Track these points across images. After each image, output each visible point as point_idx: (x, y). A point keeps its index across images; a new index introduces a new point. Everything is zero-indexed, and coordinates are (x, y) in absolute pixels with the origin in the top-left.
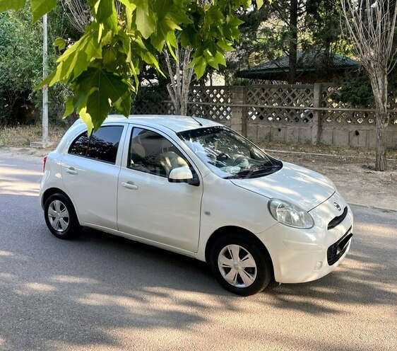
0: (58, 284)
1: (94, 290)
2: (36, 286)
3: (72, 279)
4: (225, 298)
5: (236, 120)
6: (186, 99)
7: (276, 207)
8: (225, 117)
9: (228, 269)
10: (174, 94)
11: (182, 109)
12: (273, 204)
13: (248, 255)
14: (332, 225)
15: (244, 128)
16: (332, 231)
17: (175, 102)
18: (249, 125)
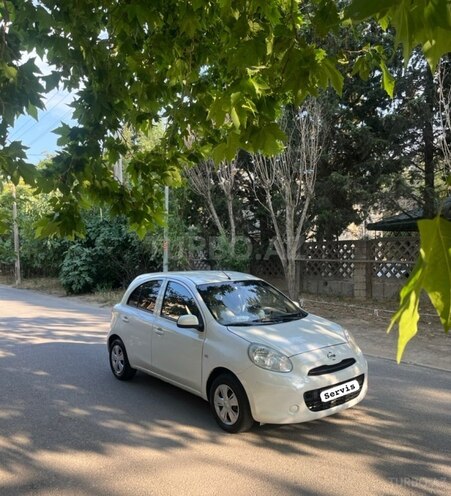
0: (93, 411)
1: (115, 417)
2: (78, 411)
3: (109, 410)
4: (214, 433)
5: (359, 277)
6: (293, 256)
7: (254, 351)
8: (349, 275)
9: (221, 408)
10: (281, 250)
11: (290, 267)
12: (252, 348)
13: (233, 394)
14: (316, 372)
15: (369, 287)
16: (314, 378)
17: (282, 258)
18: (375, 283)
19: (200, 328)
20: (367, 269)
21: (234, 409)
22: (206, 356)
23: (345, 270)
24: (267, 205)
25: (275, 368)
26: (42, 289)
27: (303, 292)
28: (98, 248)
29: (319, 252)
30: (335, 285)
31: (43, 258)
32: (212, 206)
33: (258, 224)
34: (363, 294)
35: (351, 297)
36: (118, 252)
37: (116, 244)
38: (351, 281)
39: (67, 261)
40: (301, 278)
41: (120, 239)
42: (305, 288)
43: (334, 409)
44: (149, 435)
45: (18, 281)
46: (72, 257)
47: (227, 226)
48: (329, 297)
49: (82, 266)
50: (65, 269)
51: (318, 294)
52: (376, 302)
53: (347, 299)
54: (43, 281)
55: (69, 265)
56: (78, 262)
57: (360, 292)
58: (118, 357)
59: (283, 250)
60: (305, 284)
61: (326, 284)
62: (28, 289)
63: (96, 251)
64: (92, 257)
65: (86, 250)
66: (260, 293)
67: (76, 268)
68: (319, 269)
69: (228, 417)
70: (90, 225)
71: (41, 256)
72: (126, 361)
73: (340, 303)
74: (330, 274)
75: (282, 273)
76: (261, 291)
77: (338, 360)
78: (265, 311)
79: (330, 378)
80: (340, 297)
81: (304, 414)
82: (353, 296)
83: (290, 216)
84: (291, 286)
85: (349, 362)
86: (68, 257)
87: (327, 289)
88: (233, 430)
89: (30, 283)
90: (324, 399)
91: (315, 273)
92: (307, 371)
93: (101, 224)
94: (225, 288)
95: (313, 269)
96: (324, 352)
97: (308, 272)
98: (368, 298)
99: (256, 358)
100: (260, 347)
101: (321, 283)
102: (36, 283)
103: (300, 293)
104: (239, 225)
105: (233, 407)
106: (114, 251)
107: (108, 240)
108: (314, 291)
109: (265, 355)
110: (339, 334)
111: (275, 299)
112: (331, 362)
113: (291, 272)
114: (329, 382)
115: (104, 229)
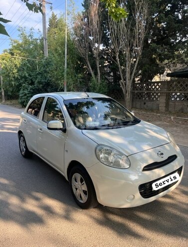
5: (162, 101)
6: (129, 88)
7: (100, 150)
8: (157, 99)
9: (76, 189)
10: (123, 86)
11: (127, 94)
12: (99, 148)
13: (84, 182)
14: (149, 168)
15: (167, 105)
16: (147, 173)
17: (124, 90)
18: (171, 103)
19: (64, 130)
20: (166, 96)
21: (85, 192)
22: (67, 151)
23: (155, 97)
24: (116, 61)
25: (117, 165)
26: (13, 105)
27: (133, 107)
28: (35, 85)
29: (142, 87)
30: (149, 104)
31: (11, 90)
32: (88, 63)
33: (112, 74)
34: (164, 109)
35: (158, 110)
36: (45, 87)
37: (44, 83)
38: (158, 102)
39: (21, 92)
40: (133, 101)
41: (46, 81)
42: (134, 106)
43: (161, 194)
44: (22, 209)
45: (4, 101)
46: (24, 90)
47: (96, 74)
48: (146, 110)
49: (28, 94)
50: (21, 95)
51: (141, 109)
52: (170, 113)
53: (155, 111)
54: (14, 101)
55: (22, 93)
56: (26, 92)
57: (162, 107)
58: (23, 144)
59: (124, 85)
60: (134, 103)
61: (145, 103)
62: (7, 105)
63: (35, 87)
64: (33, 90)
65: (30, 86)
66: (111, 107)
67: (25, 95)
68: (142, 96)
69: (81, 197)
70: (33, 75)
71: (11, 89)
72: (26, 147)
73: (152, 113)
74: (147, 99)
75: (123, 98)
76: (112, 107)
77: (165, 157)
78: (111, 118)
79: (160, 172)
80: (152, 110)
81: (138, 200)
82: (158, 109)
83: (129, 66)
84: (127, 104)
85: (172, 158)
86: (22, 90)
87: (145, 106)
88: (84, 206)
89: (8, 102)
90: (154, 188)
91: (140, 98)
92: (142, 167)
93: (38, 74)
94: (89, 104)
95: (139, 96)
96: (154, 151)
97: (136, 98)
98: (166, 111)
99: (102, 156)
100: (105, 148)
101: (143, 103)
102: (11, 102)
103: (132, 108)
104: (102, 74)
105: (84, 191)
106: (43, 87)
107: (40, 81)
108: (138, 107)
109: (109, 154)
110: (164, 136)
111: (119, 110)
112: (160, 160)
113: (128, 97)
114: (159, 175)
115: (39, 77)
